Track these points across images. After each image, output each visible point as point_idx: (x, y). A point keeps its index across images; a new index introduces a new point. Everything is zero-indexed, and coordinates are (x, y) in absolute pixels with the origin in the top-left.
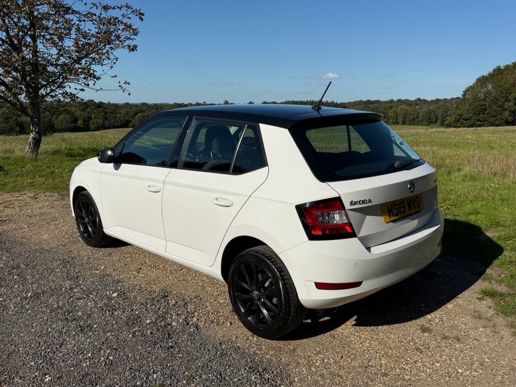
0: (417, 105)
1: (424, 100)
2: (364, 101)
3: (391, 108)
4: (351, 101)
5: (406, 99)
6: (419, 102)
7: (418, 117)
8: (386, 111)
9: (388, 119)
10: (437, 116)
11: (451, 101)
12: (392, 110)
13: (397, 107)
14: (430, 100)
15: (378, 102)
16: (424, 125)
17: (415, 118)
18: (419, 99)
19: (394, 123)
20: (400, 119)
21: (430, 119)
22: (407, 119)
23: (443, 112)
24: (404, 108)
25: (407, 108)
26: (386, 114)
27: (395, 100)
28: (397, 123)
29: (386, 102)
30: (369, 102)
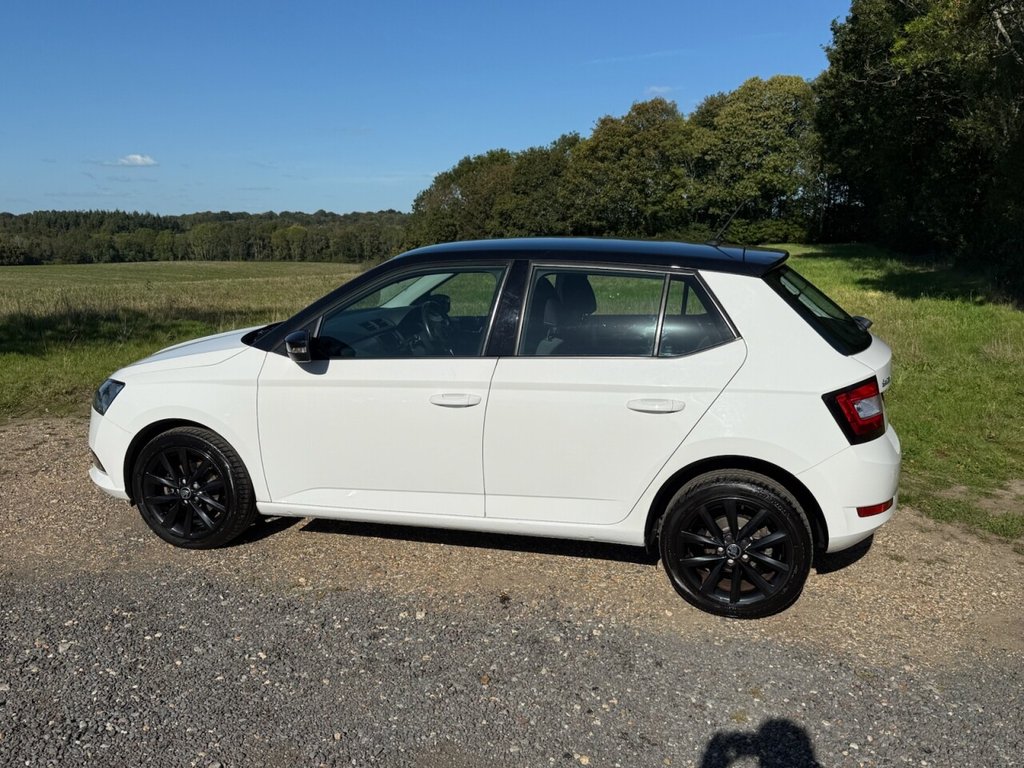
0: (320, 223)
1: (332, 214)
3: (275, 228)
5: (298, 211)
6: (322, 218)
7: (328, 247)
8: (265, 234)
9: (272, 251)
10: (361, 245)
11: (381, 217)
12: (276, 233)
13: (285, 227)
14: (342, 215)
15: (243, 216)
16: (340, 262)
17: (322, 249)
18: (322, 213)
19: (284, 258)
20: (296, 251)
21: (349, 250)
22: (309, 251)
23: (372, 236)
24: (298, 230)
25: (305, 229)
26: (266, 241)
27: (277, 212)
28: (289, 257)
29: (260, 217)
30: (225, 216)
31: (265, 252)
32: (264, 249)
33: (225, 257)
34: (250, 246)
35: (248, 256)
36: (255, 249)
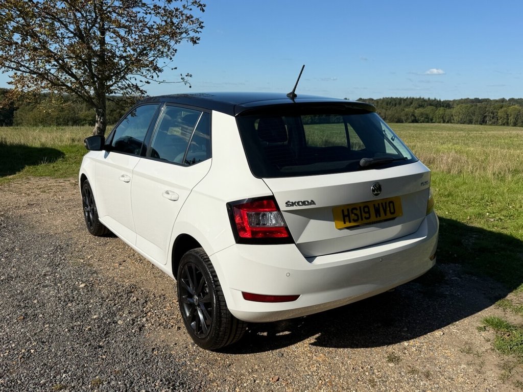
2: (471, 100)
3: (502, 107)
4: (456, 99)
5: (520, 98)
8: (496, 110)
9: (497, 120)
12: (503, 109)
13: (508, 106)
15: (487, 100)
19: (504, 124)
20: (511, 120)
22: (520, 121)
24: (516, 108)
25: (520, 108)
26: (495, 114)
27: (507, 98)
28: (507, 124)
29: (496, 101)
30: (477, 100)
31: (493, 120)
32: (493, 118)
33: (470, 122)
34: (485, 117)
35: (483, 122)
36: (488, 118)
